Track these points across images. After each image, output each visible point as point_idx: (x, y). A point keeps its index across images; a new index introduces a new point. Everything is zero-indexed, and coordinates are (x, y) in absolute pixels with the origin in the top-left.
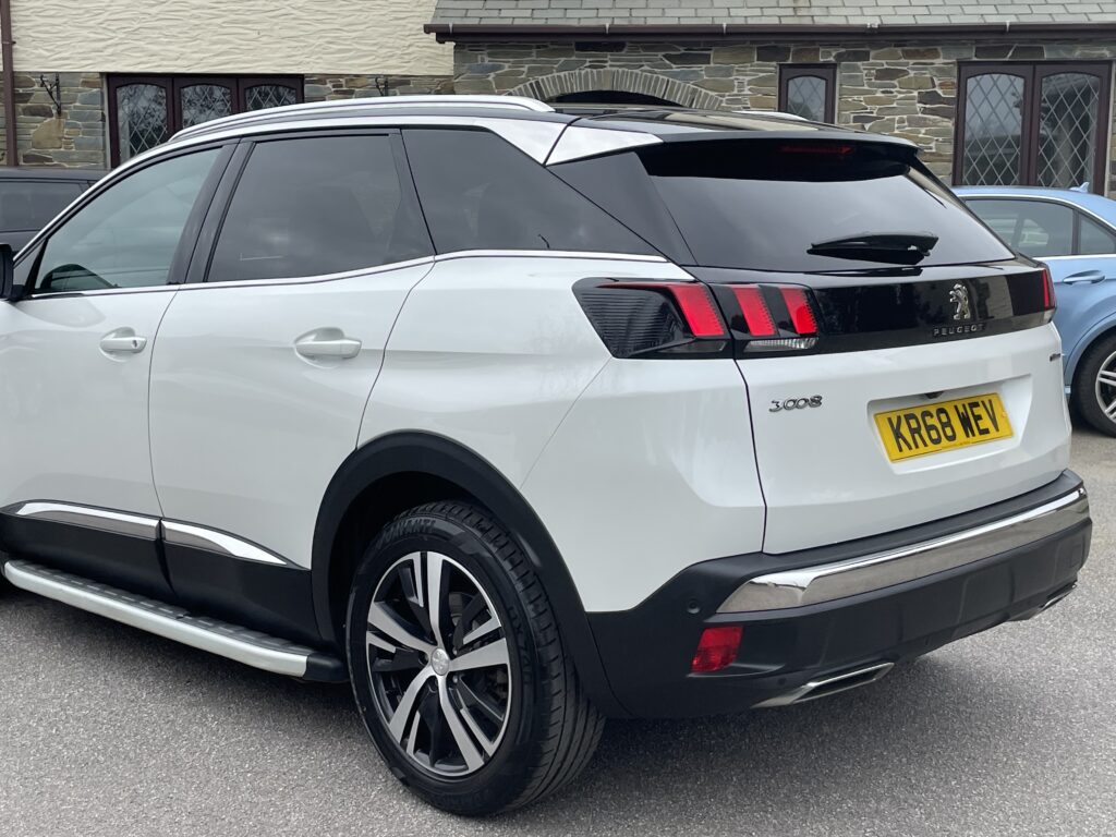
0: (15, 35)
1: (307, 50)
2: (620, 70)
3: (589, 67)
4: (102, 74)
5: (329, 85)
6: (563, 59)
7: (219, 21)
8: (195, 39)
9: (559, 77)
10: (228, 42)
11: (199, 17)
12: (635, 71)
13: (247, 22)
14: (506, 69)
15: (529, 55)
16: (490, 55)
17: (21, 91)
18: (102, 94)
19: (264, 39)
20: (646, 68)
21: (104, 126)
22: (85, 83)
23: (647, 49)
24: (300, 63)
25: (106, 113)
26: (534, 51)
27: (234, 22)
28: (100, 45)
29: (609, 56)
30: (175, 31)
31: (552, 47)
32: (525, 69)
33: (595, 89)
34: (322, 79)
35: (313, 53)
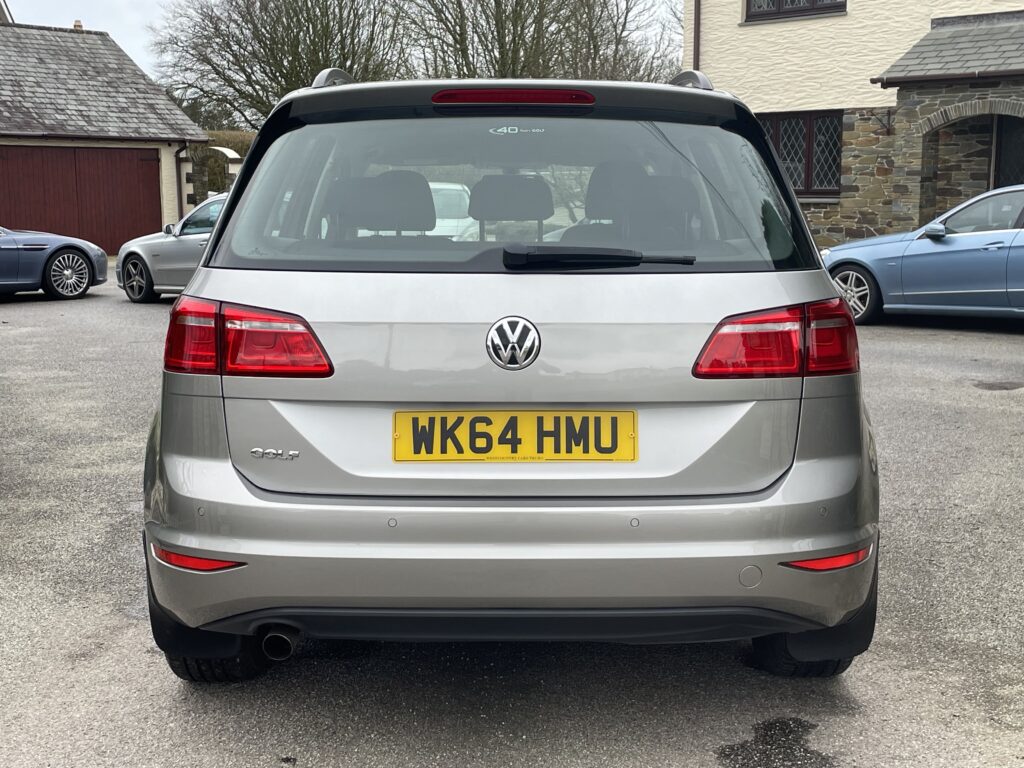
1: (846, 94)
2: (997, 100)
3: (979, 98)
5: (857, 115)
6: (961, 94)
7: (800, 79)
8: (787, 90)
9: (959, 107)
10: (805, 91)
11: (788, 77)
12: (1008, 100)
13: (815, 78)
14: (927, 102)
15: (941, 93)
16: (918, 94)
19: (824, 88)
20: (1014, 97)
23: (1013, 85)
24: (842, 102)
26: (944, 90)
27: (808, 79)
29: (990, 90)
30: (777, 86)
31: (954, 87)
32: (938, 102)
33: (982, 112)
34: (854, 111)
35: (849, 95)
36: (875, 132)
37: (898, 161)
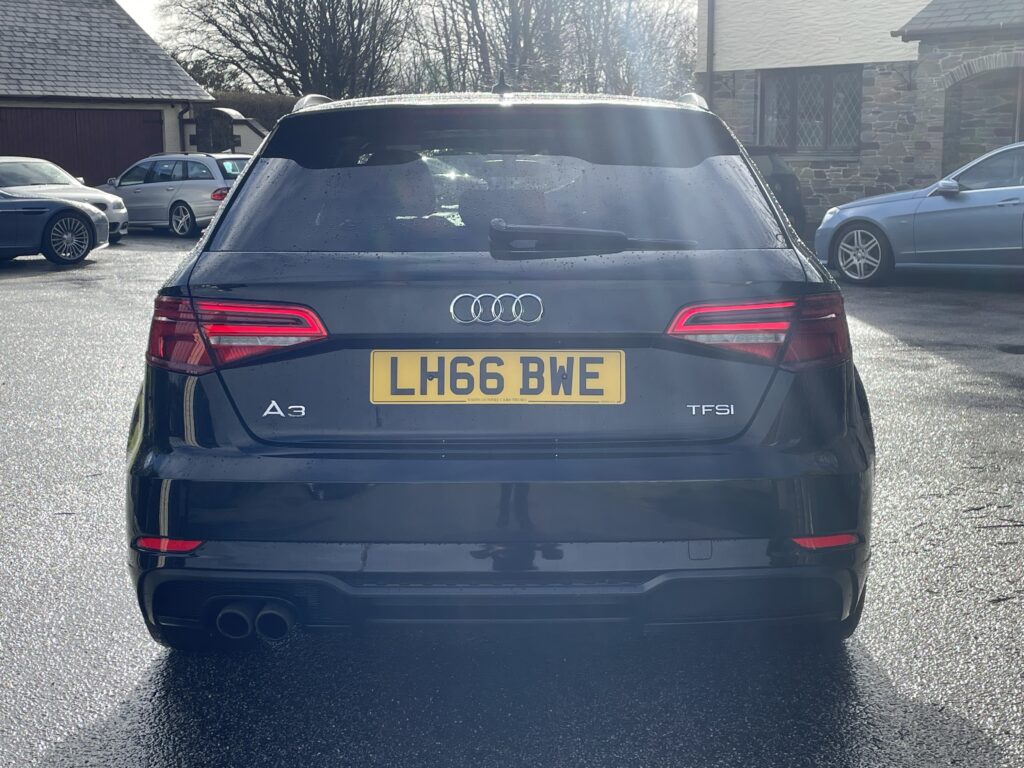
0: (717, 49)
3: (1003, 51)
4: (757, 70)
5: (877, 70)
6: (985, 47)
7: (818, 33)
8: (805, 45)
9: (983, 60)
10: (823, 46)
11: (807, 31)
13: (834, 32)
14: (950, 55)
15: (964, 45)
16: (940, 47)
17: (717, 83)
18: (756, 83)
19: (843, 42)
21: (756, 102)
22: (748, 77)
24: (861, 57)
25: (759, 94)
26: (968, 43)
27: (826, 32)
28: (755, 53)
29: (1016, 43)
30: (794, 40)
31: (978, 40)
32: (961, 55)
34: (874, 65)
35: (870, 49)
36: (897, 88)
37: (920, 117)
